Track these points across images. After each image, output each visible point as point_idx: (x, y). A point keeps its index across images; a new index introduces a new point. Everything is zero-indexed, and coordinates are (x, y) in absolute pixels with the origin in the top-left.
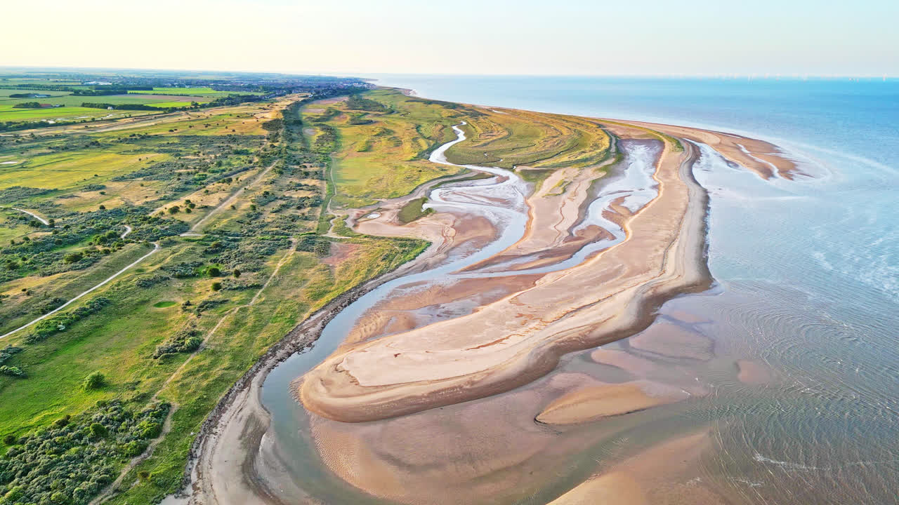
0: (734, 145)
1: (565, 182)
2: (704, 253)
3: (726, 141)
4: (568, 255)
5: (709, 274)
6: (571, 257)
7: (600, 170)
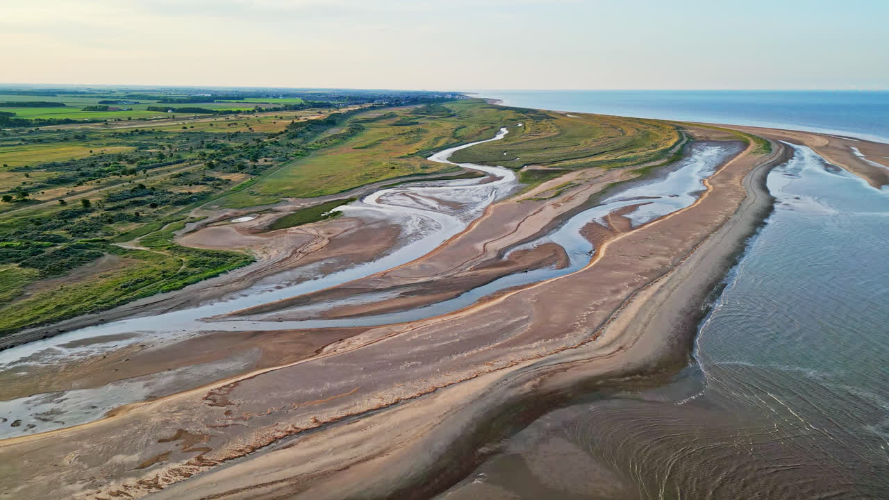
0: (846, 148)
1: (572, 184)
2: (707, 299)
3: (835, 143)
4: (454, 293)
5: (691, 346)
6: (458, 296)
7: (635, 172)
